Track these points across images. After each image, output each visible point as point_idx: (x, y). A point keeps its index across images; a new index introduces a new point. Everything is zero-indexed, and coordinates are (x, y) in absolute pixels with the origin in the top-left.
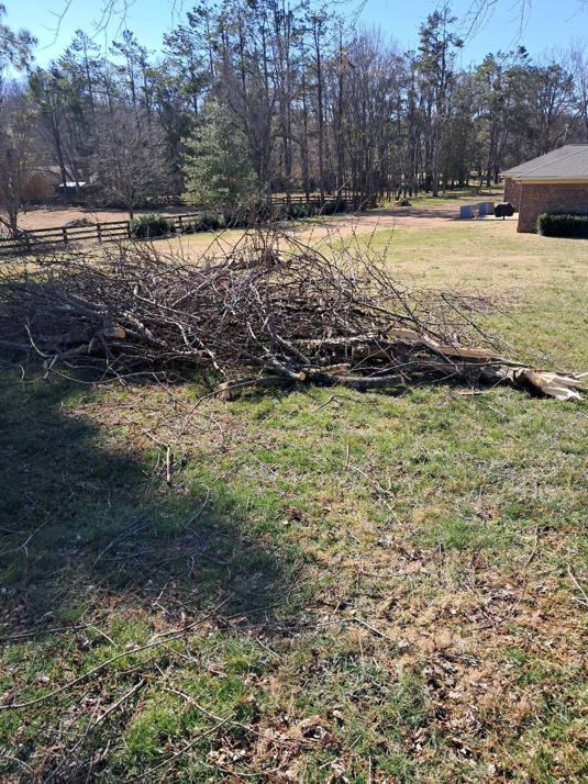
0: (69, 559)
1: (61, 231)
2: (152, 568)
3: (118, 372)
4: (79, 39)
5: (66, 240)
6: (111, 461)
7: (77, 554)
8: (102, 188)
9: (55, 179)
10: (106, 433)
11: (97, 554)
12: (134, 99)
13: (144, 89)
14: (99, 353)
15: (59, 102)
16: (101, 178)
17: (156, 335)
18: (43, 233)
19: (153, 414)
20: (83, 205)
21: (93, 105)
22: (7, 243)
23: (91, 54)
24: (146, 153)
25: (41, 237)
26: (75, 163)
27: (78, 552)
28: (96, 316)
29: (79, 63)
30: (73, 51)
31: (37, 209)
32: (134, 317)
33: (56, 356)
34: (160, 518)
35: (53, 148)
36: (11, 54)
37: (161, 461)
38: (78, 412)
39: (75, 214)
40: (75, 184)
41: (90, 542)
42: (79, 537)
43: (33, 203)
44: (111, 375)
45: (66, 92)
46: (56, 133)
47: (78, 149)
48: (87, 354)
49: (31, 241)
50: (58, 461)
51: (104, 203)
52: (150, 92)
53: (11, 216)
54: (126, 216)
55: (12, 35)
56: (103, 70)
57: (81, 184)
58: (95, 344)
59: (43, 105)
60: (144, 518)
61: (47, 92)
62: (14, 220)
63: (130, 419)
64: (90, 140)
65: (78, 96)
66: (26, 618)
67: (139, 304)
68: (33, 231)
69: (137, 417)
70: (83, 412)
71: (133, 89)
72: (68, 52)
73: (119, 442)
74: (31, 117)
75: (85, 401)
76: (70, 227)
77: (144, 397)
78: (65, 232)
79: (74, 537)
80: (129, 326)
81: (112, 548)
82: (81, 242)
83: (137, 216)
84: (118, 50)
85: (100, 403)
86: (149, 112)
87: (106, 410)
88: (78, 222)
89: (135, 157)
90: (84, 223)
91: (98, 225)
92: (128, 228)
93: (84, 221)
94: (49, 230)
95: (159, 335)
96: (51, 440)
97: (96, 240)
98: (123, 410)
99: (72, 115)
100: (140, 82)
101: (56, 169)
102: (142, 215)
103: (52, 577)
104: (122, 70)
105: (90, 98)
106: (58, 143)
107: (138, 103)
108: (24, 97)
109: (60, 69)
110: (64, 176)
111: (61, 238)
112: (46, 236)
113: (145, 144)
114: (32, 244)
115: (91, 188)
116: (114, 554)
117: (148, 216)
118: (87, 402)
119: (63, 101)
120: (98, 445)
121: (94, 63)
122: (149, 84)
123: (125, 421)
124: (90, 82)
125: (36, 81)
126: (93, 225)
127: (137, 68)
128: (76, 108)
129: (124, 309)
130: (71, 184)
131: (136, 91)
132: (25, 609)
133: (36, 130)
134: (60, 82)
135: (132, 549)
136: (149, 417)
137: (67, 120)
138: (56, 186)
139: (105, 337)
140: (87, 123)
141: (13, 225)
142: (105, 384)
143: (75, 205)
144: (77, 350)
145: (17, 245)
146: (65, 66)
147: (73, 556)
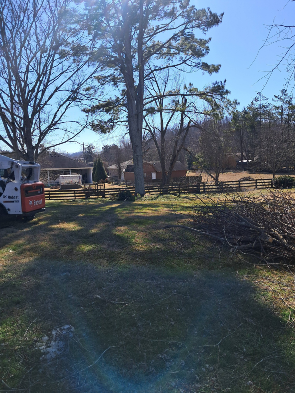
0: (239, 360)
1: (238, 183)
2: (286, 385)
3: (267, 260)
4: (258, 96)
5: (240, 187)
6: (262, 310)
7: (243, 359)
8: (260, 163)
9: (238, 158)
10: (259, 293)
11: (255, 363)
12: (282, 120)
13: (288, 115)
14: (258, 249)
15: (245, 124)
16: (260, 158)
17: (289, 243)
18: (230, 183)
19: (286, 288)
20: (249, 170)
21: (261, 125)
22: (213, 187)
23: (263, 102)
24: (285, 145)
25: (228, 185)
26: (249, 151)
27: (244, 358)
28: (258, 229)
29: (257, 107)
30: (254, 102)
31: (228, 172)
32: (279, 233)
33: (237, 247)
34: (291, 354)
35: (239, 144)
36: (228, 109)
37: (291, 319)
38: (245, 278)
39: (245, 175)
40: (247, 160)
41: (250, 355)
42: (245, 350)
43: (226, 169)
44: (263, 262)
45: (249, 120)
46: (242, 138)
47: (251, 145)
48: (251, 248)
49: (224, 187)
50: (234, 302)
51: (260, 169)
52: (291, 116)
53: (217, 175)
54: (271, 177)
55: (230, 102)
56: (268, 109)
57: (250, 160)
58: (256, 244)
59: (238, 126)
60: (281, 350)
61: (240, 120)
62: (217, 177)
63: (272, 288)
64: (257, 140)
65: (254, 121)
66: (217, 386)
67: (282, 226)
68: (225, 182)
69: (277, 288)
70: (248, 278)
71: (282, 116)
72: (252, 102)
73: (266, 300)
74: (231, 132)
75: (249, 273)
76: (243, 181)
77: (280, 277)
78: (240, 183)
79: (242, 349)
80: (275, 237)
81: (262, 362)
82: (247, 188)
83: (276, 176)
84: (277, 99)
85: (257, 275)
86: (289, 126)
87: (260, 280)
88: (246, 178)
89: (279, 148)
90: (249, 179)
91: (256, 180)
92: (271, 182)
93: (249, 178)
94: (233, 182)
95: (291, 244)
96: (232, 290)
97: (255, 187)
98: (269, 282)
99: (250, 130)
100: (286, 112)
101: (239, 154)
102: (279, 176)
103: (230, 368)
104: (277, 108)
105: (260, 122)
106: (242, 142)
107: (283, 122)
108: (230, 123)
109: (247, 110)
110: (242, 157)
111: (238, 186)
112: (231, 185)
113: (285, 141)
114: (224, 188)
115: (254, 163)
116: (263, 367)
117: (283, 176)
118: (250, 274)
119: (247, 124)
120: (255, 299)
121: (264, 106)
122: (290, 112)
123: (269, 289)
124: (260, 114)
125: (236, 116)
126: (254, 180)
127: (285, 106)
128: (252, 127)
129: (273, 227)
130: (245, 161)
131: (283, 116)
132: (217, 380)
133: (233, 137)
134: (246, 116)
135: (274, 368)
136: (283, 289)
137: (248, 132)
138: (238, 161)
139: (262, 241)
140: (257, 133)
141: (216, 179)
142: (260, 266)
143: (246, 170)
144: (247, 245)
145: (217, 188)
146: (250, 109)
147: (242, 360)
